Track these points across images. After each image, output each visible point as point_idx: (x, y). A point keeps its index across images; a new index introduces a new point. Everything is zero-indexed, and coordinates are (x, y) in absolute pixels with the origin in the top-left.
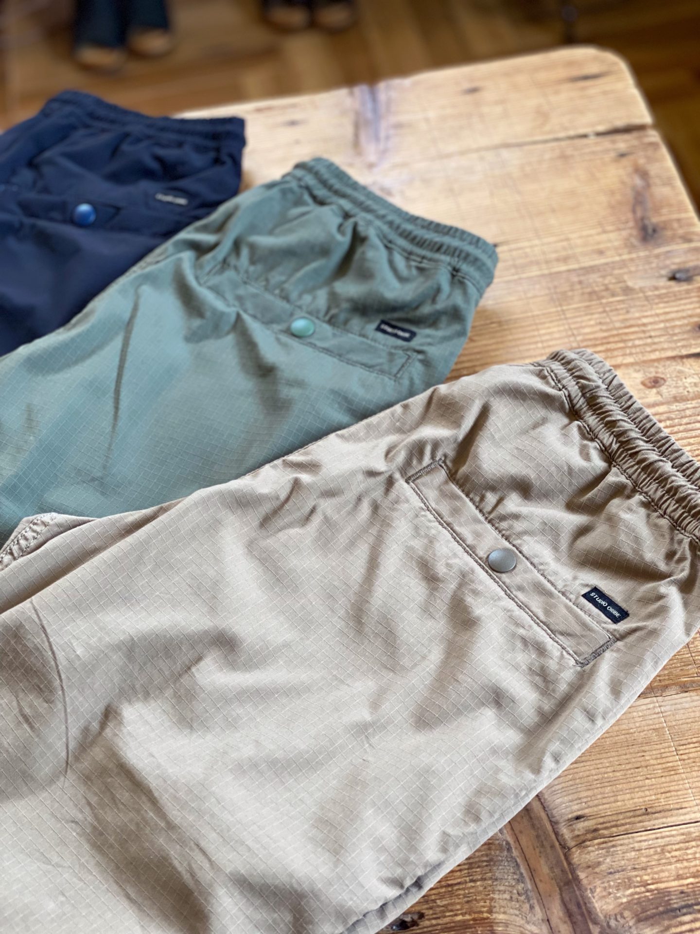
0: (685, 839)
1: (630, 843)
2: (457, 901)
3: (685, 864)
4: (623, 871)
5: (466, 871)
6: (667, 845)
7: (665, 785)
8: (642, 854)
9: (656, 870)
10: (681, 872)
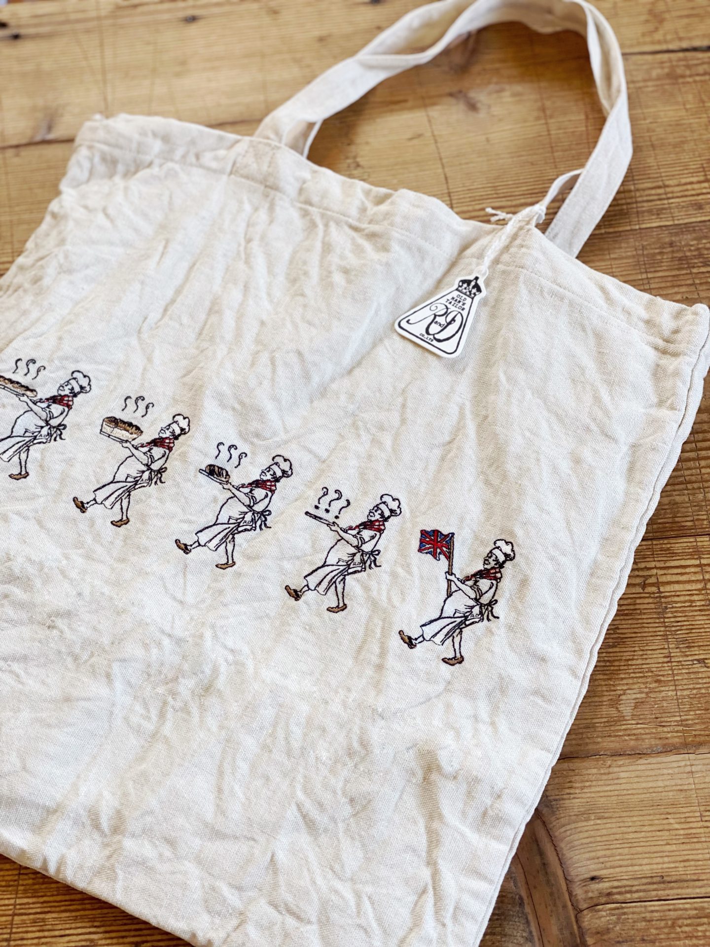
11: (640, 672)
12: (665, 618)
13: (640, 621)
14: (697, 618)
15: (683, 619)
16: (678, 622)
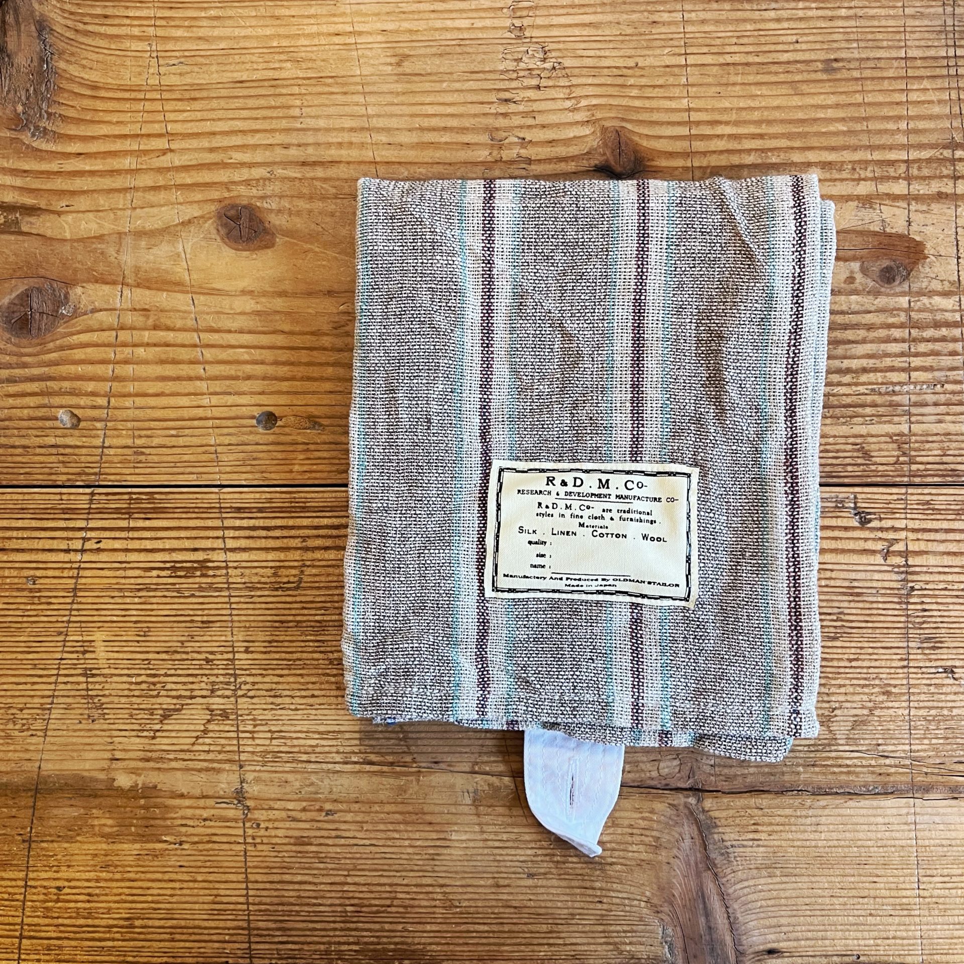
7: (891, 928)
11: (865, 679)
12: (908, 603)
13: (875, 605)
14: (951, 607)
15: (934, 607)
16: (925, 610)
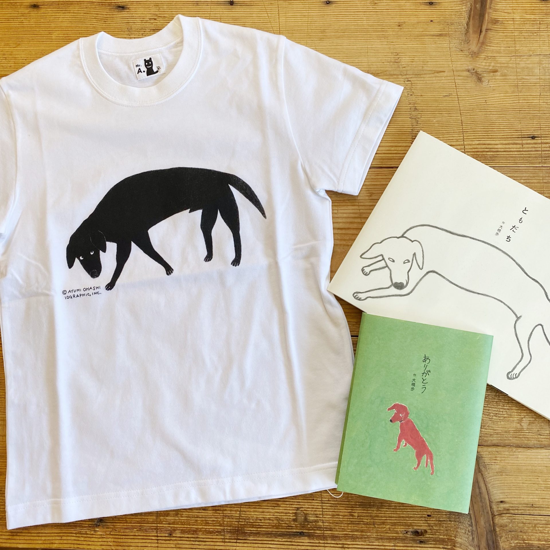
0: (546, 523)
1: (522, 519)
2: (442, 529)
3: (544, 535)
4: (516, 532)
5: (448, 516)
6: (538, 524)
7: (544, 495)
8: (526, 525)
9: (530, 534)
10: (540, 538)
